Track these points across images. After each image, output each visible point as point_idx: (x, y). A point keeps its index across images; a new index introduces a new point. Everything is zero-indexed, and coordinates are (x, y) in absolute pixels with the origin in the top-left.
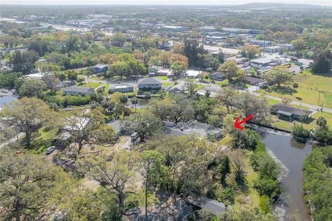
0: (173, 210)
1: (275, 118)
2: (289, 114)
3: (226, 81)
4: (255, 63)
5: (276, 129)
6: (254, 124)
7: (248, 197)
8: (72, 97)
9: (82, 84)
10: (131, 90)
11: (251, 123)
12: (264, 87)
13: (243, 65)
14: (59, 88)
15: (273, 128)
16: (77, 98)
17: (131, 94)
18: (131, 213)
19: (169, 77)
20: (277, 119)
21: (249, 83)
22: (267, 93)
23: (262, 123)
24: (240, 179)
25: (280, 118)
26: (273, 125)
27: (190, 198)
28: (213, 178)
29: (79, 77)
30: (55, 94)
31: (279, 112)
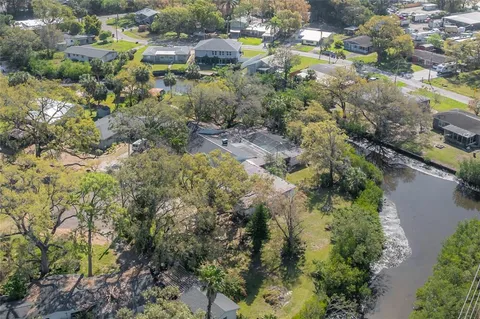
0: (122, 292)
1: (437, 140)
2: (468, 134)
3: (373, 57)
4: (453, 22)
5: (430, 164)
6: (388, 147)
7: (290, 293)
8: (75, 64)
9: (105, 43)
10: (182, 59)
11: (382, 144)
12: (448, 74)
13: (426, 26)
14: (63, 48)
15: (422, 160)
16: (83, 67)
17: (178, 67)
18: (49, 282)
19: (266, 39)
20: (442, 143)
21: (420, 63)
22: (450, 85)
23: (406, 147)
24: (291, 254)
25: (448, 141)
26: (425, 153)
27: (167, 275)
28: (242, 243)
29: (104, 29)
30: (51, 58)
31: (451, 128)
